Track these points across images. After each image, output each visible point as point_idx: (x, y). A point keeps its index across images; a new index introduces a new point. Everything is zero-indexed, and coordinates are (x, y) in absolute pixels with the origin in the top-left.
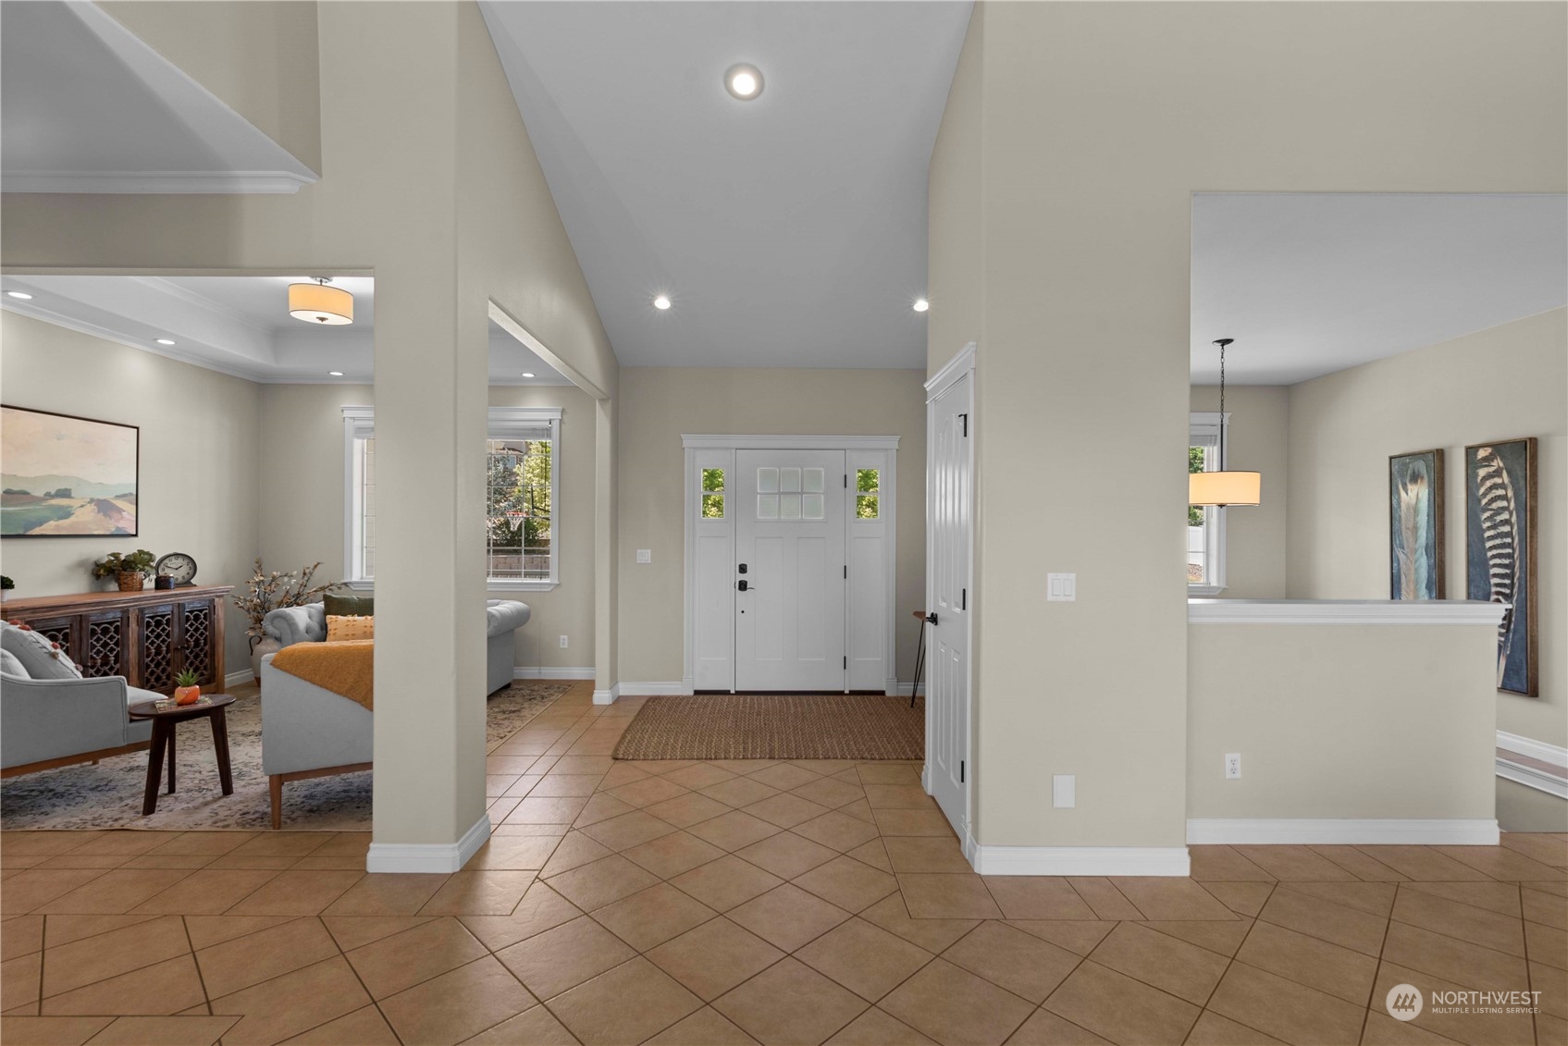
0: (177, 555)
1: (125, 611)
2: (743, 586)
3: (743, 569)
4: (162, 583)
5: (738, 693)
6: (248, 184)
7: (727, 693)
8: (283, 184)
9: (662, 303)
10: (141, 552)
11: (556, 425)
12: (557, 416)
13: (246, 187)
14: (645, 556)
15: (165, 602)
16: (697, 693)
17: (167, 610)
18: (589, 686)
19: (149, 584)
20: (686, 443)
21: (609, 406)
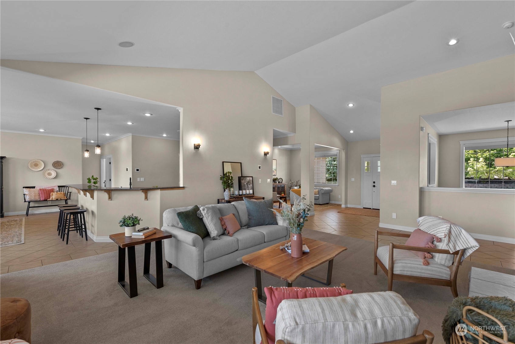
0: (280, 178)
1: (275, 186)
2: (374, 186)
3: (374, 182)
4: (279, 182)
5: (373, 209)
6: (289, 135)
7: (371, 209)
8: (292, 135)
9: (352, 132)
10: (277, 178)
11: (338, 154)
12: (338, 152)
13: (289, 136)
14: (353, 179)
15: (279, 185)
16: (364, 208)
17: (279, 186)
18: (340, 205)
19: (278, 182)
20: (362, 157)
21: (345, 151)
